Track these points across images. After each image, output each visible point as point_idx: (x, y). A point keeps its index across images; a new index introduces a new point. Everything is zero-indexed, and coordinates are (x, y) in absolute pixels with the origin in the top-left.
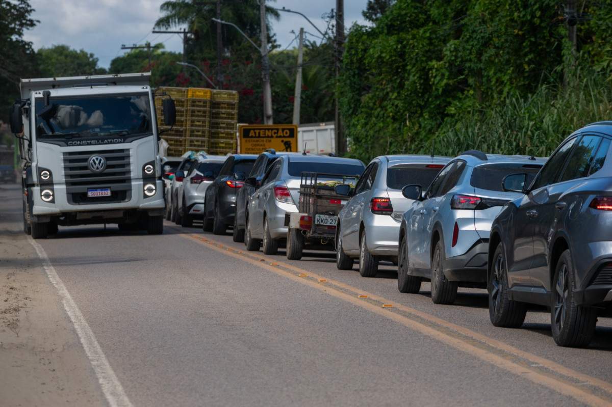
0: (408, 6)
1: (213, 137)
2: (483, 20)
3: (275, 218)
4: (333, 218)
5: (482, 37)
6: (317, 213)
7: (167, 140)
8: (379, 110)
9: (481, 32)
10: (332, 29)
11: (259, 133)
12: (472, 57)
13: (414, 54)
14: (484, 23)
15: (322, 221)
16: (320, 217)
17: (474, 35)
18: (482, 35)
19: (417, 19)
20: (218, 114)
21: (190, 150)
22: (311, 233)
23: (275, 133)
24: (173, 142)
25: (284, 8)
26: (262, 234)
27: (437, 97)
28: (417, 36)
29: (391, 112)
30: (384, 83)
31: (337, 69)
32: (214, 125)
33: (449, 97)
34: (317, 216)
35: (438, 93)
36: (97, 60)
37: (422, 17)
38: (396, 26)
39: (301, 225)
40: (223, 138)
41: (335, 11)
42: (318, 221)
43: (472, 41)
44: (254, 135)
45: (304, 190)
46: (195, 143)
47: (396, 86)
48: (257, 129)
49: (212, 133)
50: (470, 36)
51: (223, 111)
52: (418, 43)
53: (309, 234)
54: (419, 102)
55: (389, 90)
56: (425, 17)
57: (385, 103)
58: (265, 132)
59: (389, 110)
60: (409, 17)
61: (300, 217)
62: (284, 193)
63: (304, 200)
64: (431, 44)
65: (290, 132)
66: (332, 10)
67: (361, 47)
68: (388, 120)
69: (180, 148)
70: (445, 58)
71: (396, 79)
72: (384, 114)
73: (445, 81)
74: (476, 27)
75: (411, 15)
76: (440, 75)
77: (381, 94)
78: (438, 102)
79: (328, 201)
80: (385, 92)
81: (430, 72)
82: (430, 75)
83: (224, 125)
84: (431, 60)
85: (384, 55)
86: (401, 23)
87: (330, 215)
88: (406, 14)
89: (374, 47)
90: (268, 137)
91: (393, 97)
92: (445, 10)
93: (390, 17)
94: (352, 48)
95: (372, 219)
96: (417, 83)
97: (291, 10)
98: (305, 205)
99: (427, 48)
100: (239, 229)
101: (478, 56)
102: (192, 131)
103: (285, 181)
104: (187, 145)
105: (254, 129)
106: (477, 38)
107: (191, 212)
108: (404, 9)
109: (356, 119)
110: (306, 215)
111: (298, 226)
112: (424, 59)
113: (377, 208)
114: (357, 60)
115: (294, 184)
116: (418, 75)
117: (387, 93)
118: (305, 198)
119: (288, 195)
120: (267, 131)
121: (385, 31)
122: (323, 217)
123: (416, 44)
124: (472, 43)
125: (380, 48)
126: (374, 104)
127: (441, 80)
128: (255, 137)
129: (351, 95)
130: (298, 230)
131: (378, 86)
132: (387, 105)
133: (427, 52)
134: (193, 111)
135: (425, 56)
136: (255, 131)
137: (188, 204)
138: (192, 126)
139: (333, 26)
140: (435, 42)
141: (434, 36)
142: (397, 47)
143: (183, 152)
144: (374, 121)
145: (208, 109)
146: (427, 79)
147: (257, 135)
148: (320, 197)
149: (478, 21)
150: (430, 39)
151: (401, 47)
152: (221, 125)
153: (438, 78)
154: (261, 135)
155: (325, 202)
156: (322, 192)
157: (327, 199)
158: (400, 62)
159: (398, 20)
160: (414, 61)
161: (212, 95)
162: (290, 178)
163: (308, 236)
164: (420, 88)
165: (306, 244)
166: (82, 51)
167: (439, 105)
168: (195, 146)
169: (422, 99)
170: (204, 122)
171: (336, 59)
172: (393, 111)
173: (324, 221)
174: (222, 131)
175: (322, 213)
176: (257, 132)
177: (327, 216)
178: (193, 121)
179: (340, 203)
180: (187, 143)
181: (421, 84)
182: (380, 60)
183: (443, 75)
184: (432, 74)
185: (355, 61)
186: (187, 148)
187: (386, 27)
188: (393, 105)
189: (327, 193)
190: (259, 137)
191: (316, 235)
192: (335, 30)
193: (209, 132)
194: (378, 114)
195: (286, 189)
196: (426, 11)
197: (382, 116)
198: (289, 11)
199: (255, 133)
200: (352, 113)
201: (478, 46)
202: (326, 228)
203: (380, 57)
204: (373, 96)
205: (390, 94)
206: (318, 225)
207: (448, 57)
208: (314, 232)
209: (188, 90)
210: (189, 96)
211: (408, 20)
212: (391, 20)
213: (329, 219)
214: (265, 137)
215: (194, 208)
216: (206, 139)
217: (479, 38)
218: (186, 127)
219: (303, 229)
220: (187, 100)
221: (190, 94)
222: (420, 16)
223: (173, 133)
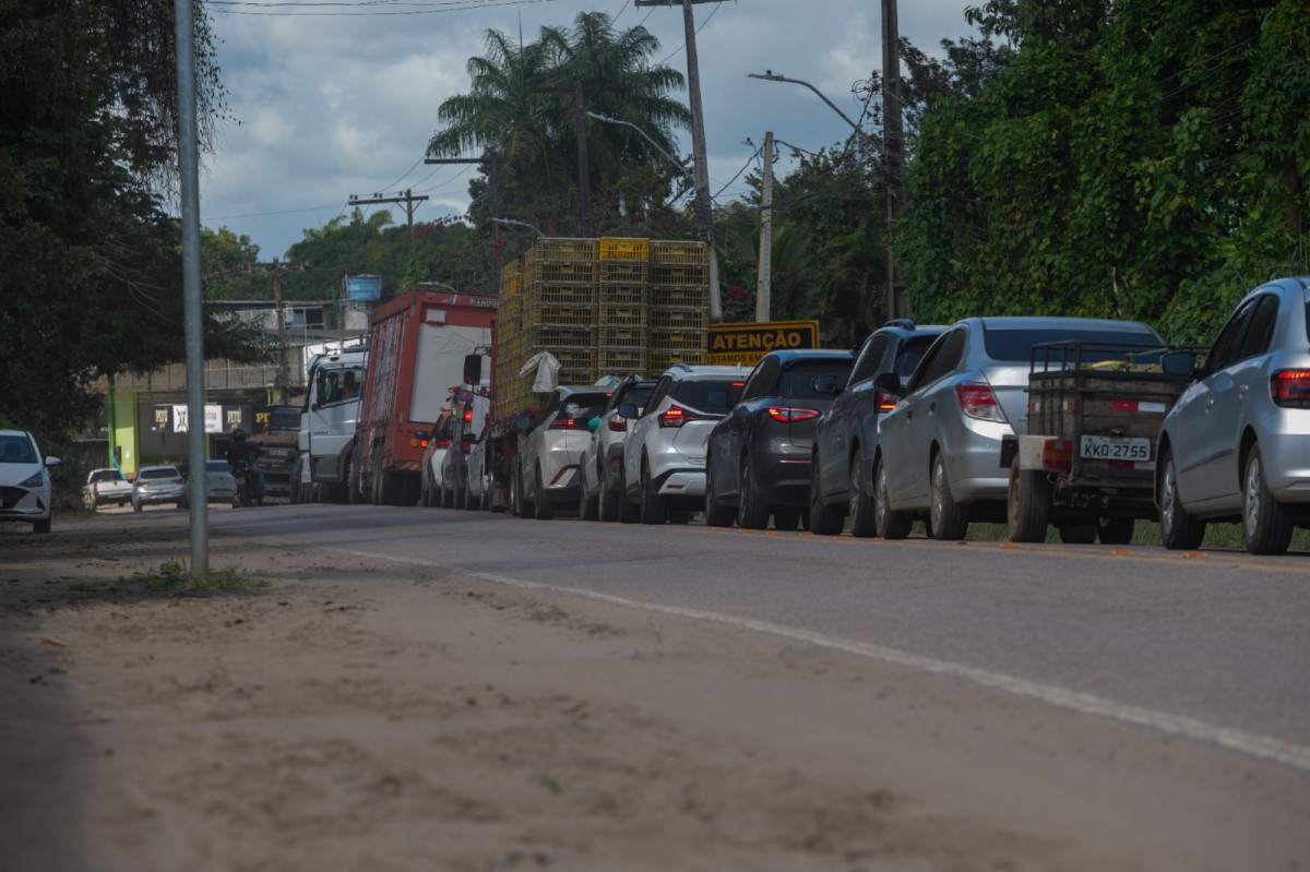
0: (1050, 54)
1: (655, 345)
2: (1296, 46)
3: (964, 457)
4: (1120, 442)
5: (1297, 85)
6: (1084, 432)
7: (556, 354)
8: (1010, 276)
9: (1294, 74)
10: (875, 115)
11: (735, 341)
12: (1275, 129)
13: (1099, 147)
14: (1299, 54)
15: (1095, 450)
16: (1090, 440)
17: (1278, 81)
18: (1296, 78)
19: (1071, 82)
20: (667, 293)
21: (608, 373)
22: (1071, 477)
23: (769, 340)
24: (569, 358)
25: (769, 72)
26: (926, 495)
27: (1159, 237)
28: (1103, 108)
29: (1039, 280)
30: (1018, 217)
31: (889, 201)
32: (658, 318)
33: (1188, 236)
34: (1085, 440)
35: (1164, 228)
36: (257, 248)
37: (1083, 77)
38: (1028, 99)
39: (1047, 462)
40: (678, 345)
41: (881, 75)
42: (1087, 450)
43: (1273, 94)
44: (723, 346)
45: (1043, 385)
46: (619, 358)
47: (1046, 221)
48: (732, 333)
49: (655, 335)
50: (1267, 82)
51: (677, 286)
52: (1108, 123)
53: (1067, 481)
54: (1110, 252)
55: (1029, 232)
56: (1089, 78)
57: (1023, 261)
58: (747, 338)
59: (1035, 275)
60: (1056, 78)
61: (1043, 444)
62: (984, 399)
63: (1042, 407)
64: (1135, 123)
65: (802, 339)
66: (875, 74)
67: (952, 145)
68: (1032, 297)
69: (588, 371)
70: (1178, 150)
71: (1048, 207)
72: (1021, 286)
73: (1178, 200)
74: (1280, 62)
75: (1059, 74)
76: (1162, 188)
77: (1013, 244)
78: (1163, 248)
79: (1109, 404)
80: (1021, 237)
81: (1137, 184)
82: (1137, 191)
83: (680, 318)
84: (1138, 159)
85: (1018, 156)
86: (1038, 92)
87: (1113, 435)
88: (1047, 72)
89: (992, 141)
90: (755, 349)
91: (1042, 248)
92: (1136, 61)
93: (1014, 80)
94: (932, 150)
95: (1277, 421)
96: (1105, 210)
97: (785, 77)
98: (1047, 418)
99: (1128, 133)
100: (825, 504)
101: (1288, 127)
102: (611, 332)
103: (983, 372)
104: (599, 363)
105: (722, 334)
106: (1285, 86)
107: (664, 489)
108: (1043, 62)
109: (946, 303)
110: (1055, 438)
111: (1039, 464)
112: (1122, 156)
113: (1286, 394)
114: (944, 174)
115: (1009, 376)
116: (1106, 193)
117: (1027, 240)
118: (1047, 404)
119: (991, 402)
120: (751, 337)
121: (1005, 110)
122: (1098, 440)
123: (1102, 125)
124: (1273, 99)
125: (1008, 141)
126: (997, 264)
127: (1169, 197)
128: (726, 350)
129: (933, 254)
130: (1036, 475)
131: (1004, 225)
132: (1029, 267)
133: (1126, 140)
134: (612, 289)
135: (1124, 151)
136: (726, 337)
137: (656, 472)
138: (610, 320)
139: (877, 109)
140: (1146, 118)
141: (1144, 104)
142: (1049, 138)
143: (592, 377)
144: (999, 302)
145: (643, 282)
146: (1127, 201)
147: (730, 346)
148: (1089, 395)
149: (1286, 48)
150: (1134, 111)
151: (1057, 136)
152: (674, 318)
153: (1159, 195)
154: (739, 346)
155: (1102, 407)
156: (1093, 384)
157: (1109, 399)
158: (1057, 169)
159: (1029, 86)
160: (1097, 163)
161: (653, 250)
162: (995, 365)
163: (1061, 485)
164: (1112, 221)
165: (1056, 504)
166: (223, 232)
167: (1165, 254)
168: (618, 363)
169: (1116, 246)
170: (636, 311)
171: (886, 180)
172: (1042, 278)
173: (1100, 450)
174: (677, 329)
175: (1095, 432)
176: (730, 338)
177: (1108, 439)
178: (611, 311)
179: (1136, 408)
180: (602, 358)
181: (1114, 213)
182: (1009, 168)
183: (1171, 189)
184: (1143, 188)
185: (941, 178)
186: (600, 368)
187: (1003, 102)
188: (1042, 263)
189: (1105, 385)
190: (735, 349)
191: (1082, 482)
192: (881, 115)
193: (648, 332)
194: (1010, 286)
195: (987, 389)
196: (1091, 66)
197: (1018, 289)
198: (779, 79)
199: (726, 341)
200: (937, 293)
201: (1286, 106)
202: (1106, 466)
203: (1008, 161)
204: (993, 250)
205: (1034, 242)
206: (1086, 460)
207: (1184, 146)
208: (1078, 476)
209: (598, 243)
210: (602, 254)
211: (1054, 85)
212: (1016, 84)
213: (1112, 446)
214: (748, 350)
215: (669, 481)
216: (641, 348)
217: (1288, 87)
218: (597, 323)
219: (1051, 470)
220: (598, 266)
221: (604, 250)
222: (1079, 75)
223: (570, 337)
